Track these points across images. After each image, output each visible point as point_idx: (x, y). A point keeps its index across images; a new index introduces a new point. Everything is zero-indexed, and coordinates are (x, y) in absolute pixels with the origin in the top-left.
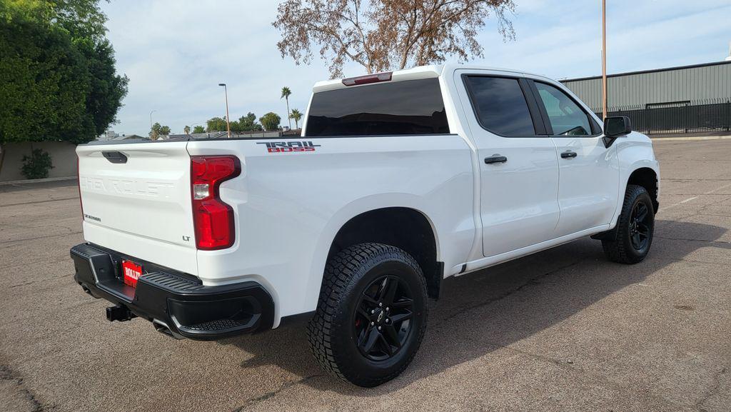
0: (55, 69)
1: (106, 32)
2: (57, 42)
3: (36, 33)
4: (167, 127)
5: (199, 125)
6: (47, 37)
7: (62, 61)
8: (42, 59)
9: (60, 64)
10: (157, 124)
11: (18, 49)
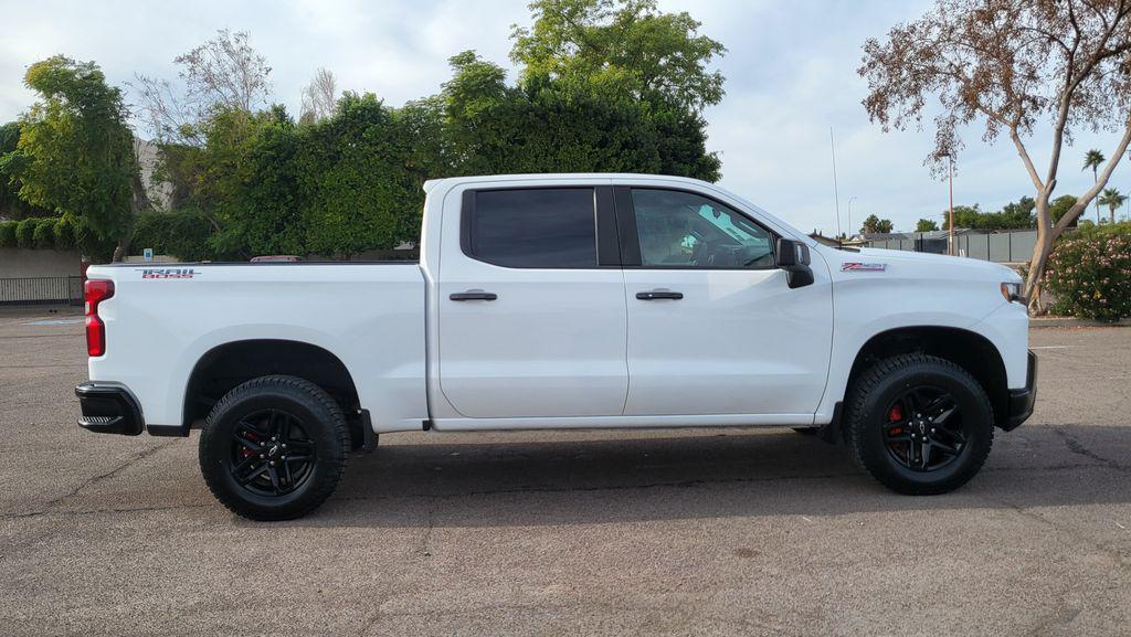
0: (617, 155)
1: (722, 96)
2: (621, 121)
3: (597, 113)
4: (888, 222)
5: (928, 219)
6: (609, 117)
7: (625, 145)
8: (603, 144)
9: (622, 149)
10: (873, 217)
11: (577, 135)
